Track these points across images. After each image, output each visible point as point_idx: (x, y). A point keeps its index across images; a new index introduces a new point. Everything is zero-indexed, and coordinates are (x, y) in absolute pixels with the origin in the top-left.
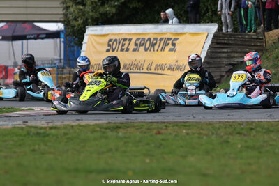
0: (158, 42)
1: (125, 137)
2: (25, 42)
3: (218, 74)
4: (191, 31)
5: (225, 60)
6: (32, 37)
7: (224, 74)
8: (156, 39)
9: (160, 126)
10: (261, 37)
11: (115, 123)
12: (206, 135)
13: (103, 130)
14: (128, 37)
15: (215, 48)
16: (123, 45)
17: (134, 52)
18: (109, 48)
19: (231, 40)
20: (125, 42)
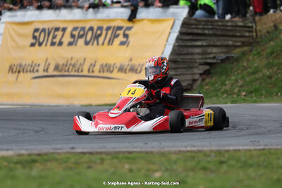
0: (104, 32)
3: (189, 77)
5: (200, 57)
7: (197, 77)
8: (100, 28)
10: (250, 25)
11: (30, 155)
13: (12, 165)
14: (62, 26)
16: (54, 37)
17: (70, 47)
18: (34, 41)
19: (208, 29)
20: (56, 33)
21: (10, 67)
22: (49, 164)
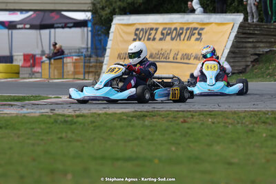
0: (185, 32)
1: (151, 126)
2: (52, 30)
3: (243, 64)
4: (217, 21)
5: (251, 50)
6: (60, 25)
7: (249, 63)
8: (182, 29)
9: (186, 114)
11: (141, 111)
12: (232, 124)
13: (129, 118)
14: (155, 27)
15: (241, 38)
16: (150, 34)
17: (161, 41)
18: (135, 37)
19: (257, 30)
20: (151, 32)
21: (119, 55)
22: (155, 118)
